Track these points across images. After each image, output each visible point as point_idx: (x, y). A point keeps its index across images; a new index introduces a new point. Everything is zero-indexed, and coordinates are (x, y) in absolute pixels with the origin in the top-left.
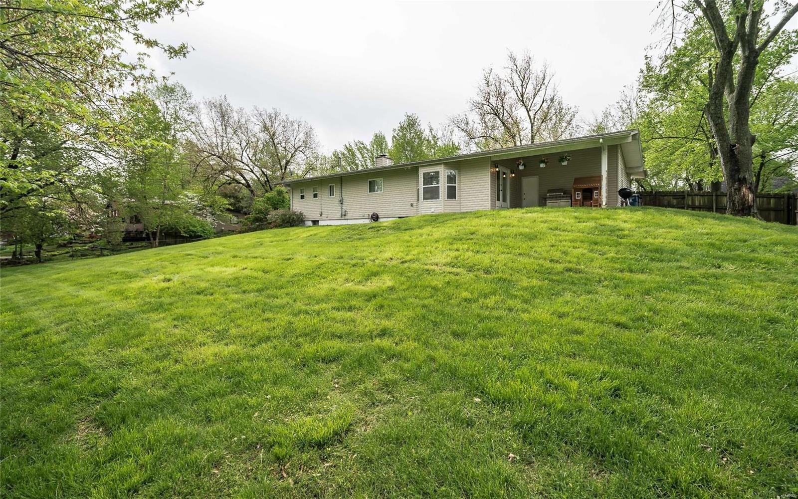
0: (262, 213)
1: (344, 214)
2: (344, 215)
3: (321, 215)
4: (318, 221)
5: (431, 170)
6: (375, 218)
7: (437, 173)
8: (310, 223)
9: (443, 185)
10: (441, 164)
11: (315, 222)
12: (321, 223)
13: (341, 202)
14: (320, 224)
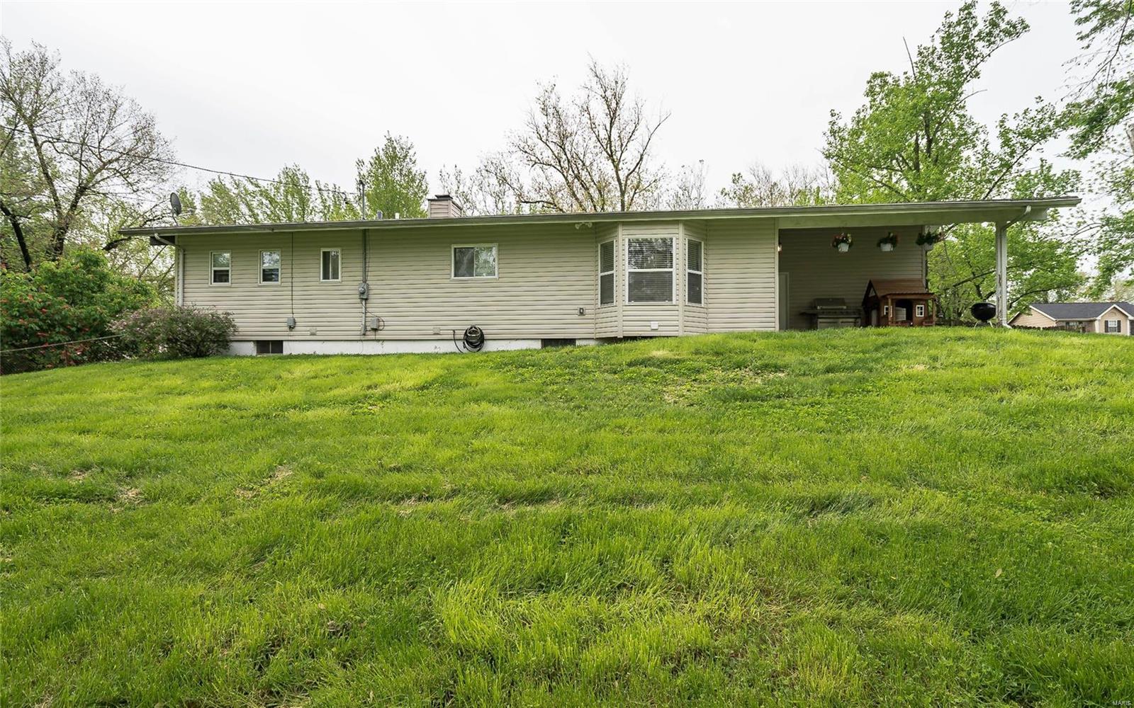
0: (33, 315)
1: (370, 326)
2: (372, 331)
3: (291, 328)
4: (281, 343)
5: (655, 234)
6: (475, 339)
7: (667, 244)
8: (250, 349)
9: (679, 270)
10: (676, 222)
11: (270, 347)
12: (288, 349)
13: (364, 297)
14: (286, 351)
